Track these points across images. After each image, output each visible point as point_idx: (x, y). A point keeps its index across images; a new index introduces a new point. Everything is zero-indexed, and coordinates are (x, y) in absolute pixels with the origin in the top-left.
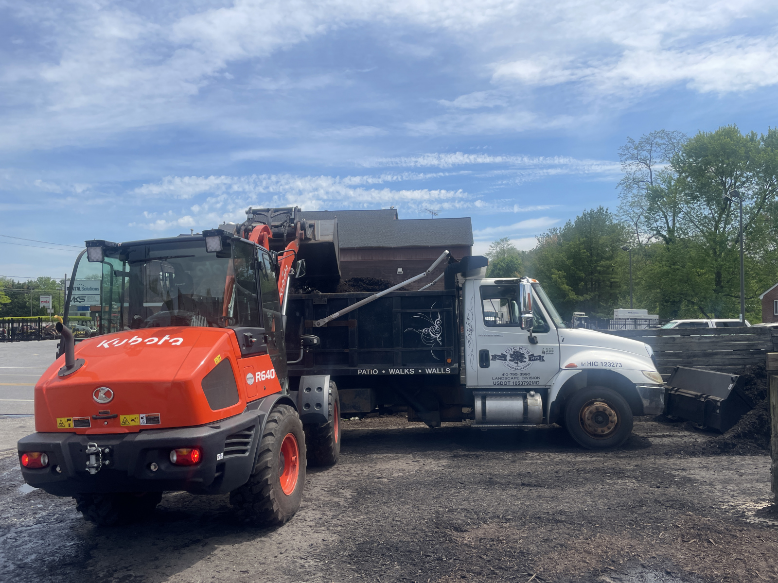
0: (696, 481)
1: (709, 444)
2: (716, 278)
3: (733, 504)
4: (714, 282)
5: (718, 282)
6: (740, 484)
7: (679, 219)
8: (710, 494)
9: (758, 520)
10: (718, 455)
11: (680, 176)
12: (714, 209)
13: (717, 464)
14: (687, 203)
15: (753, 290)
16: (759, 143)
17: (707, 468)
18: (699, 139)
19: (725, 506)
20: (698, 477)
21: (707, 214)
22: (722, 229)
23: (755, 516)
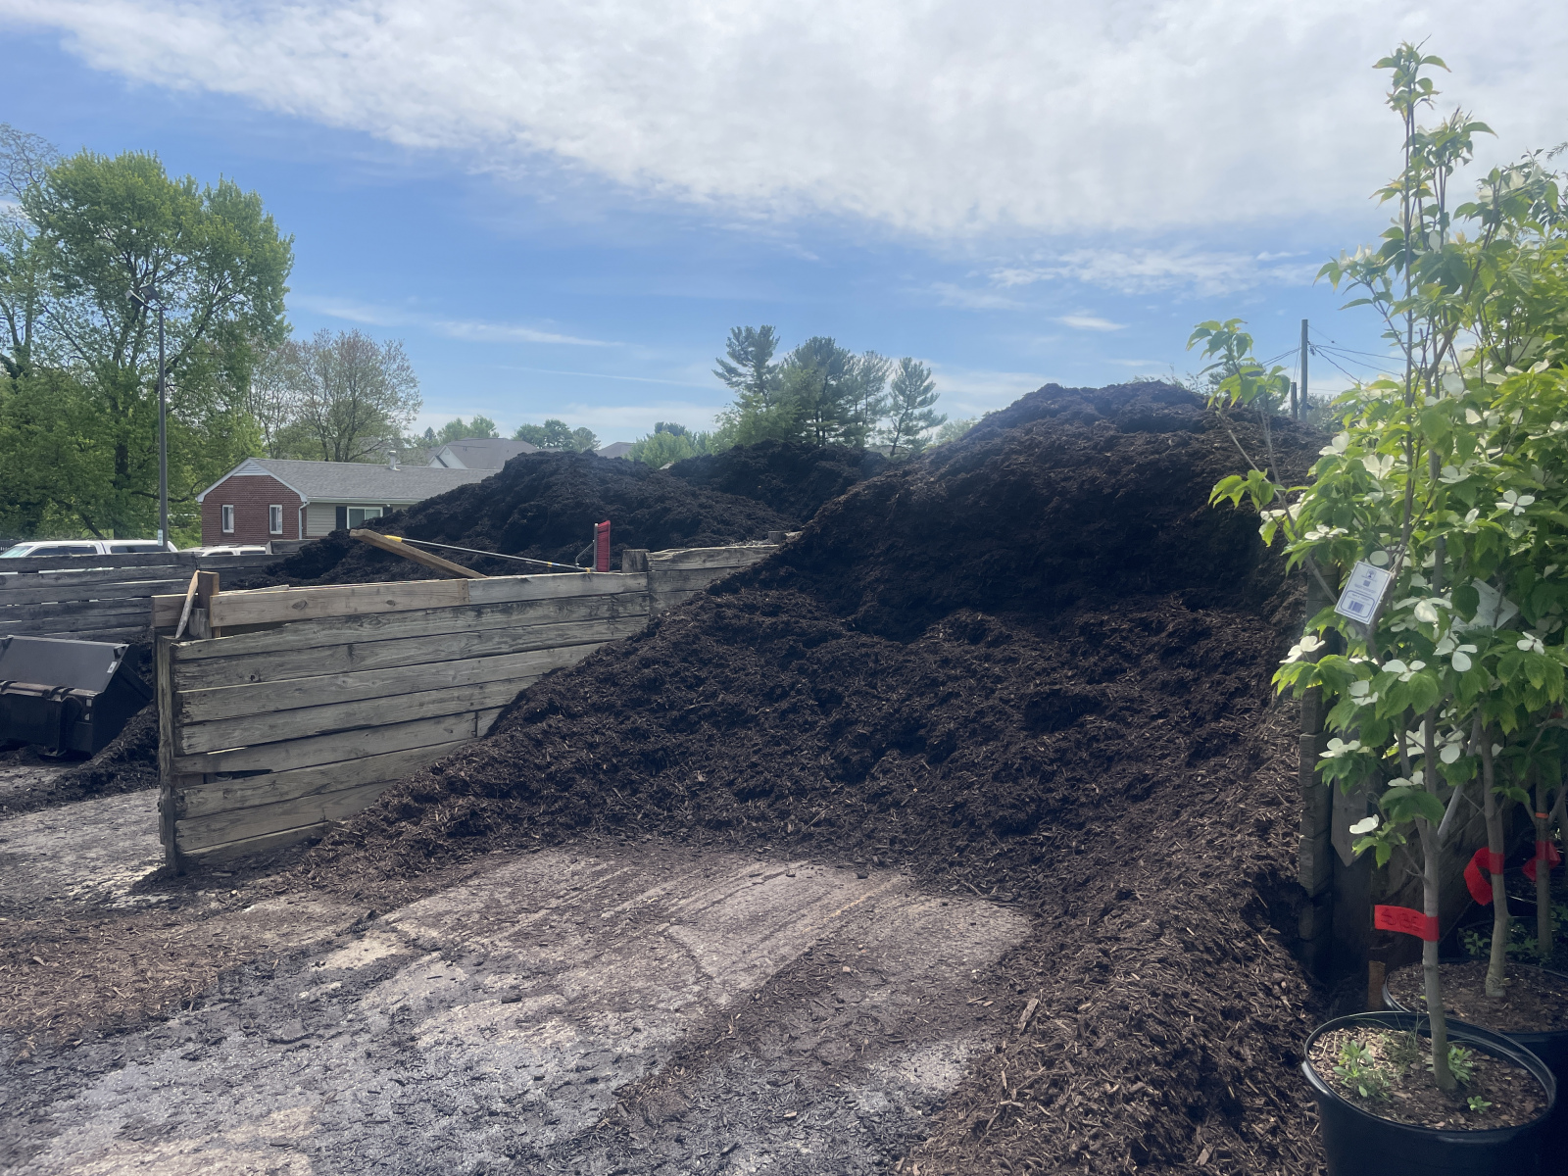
0: (25, 857)
1: (63, 781)
2: (117, 457)
3: (91, 883)
4: (113, 465)
5: (121, 467)
6: (110, 844)
7: (39, 325)
8: (50, 876)
9: (132, 900)
10: (80, 799)
11: (42, 234)
12: (112, 316)
13: (73, 818)
14: (57, 295)
15: (188, 485)
16: (202, 202)
17: (52, 829)
18: (82, 165)
19: (77, 890)
20: (32, 849)
21: (98, 325)
22: (129, 360)
23: (128, 894)
